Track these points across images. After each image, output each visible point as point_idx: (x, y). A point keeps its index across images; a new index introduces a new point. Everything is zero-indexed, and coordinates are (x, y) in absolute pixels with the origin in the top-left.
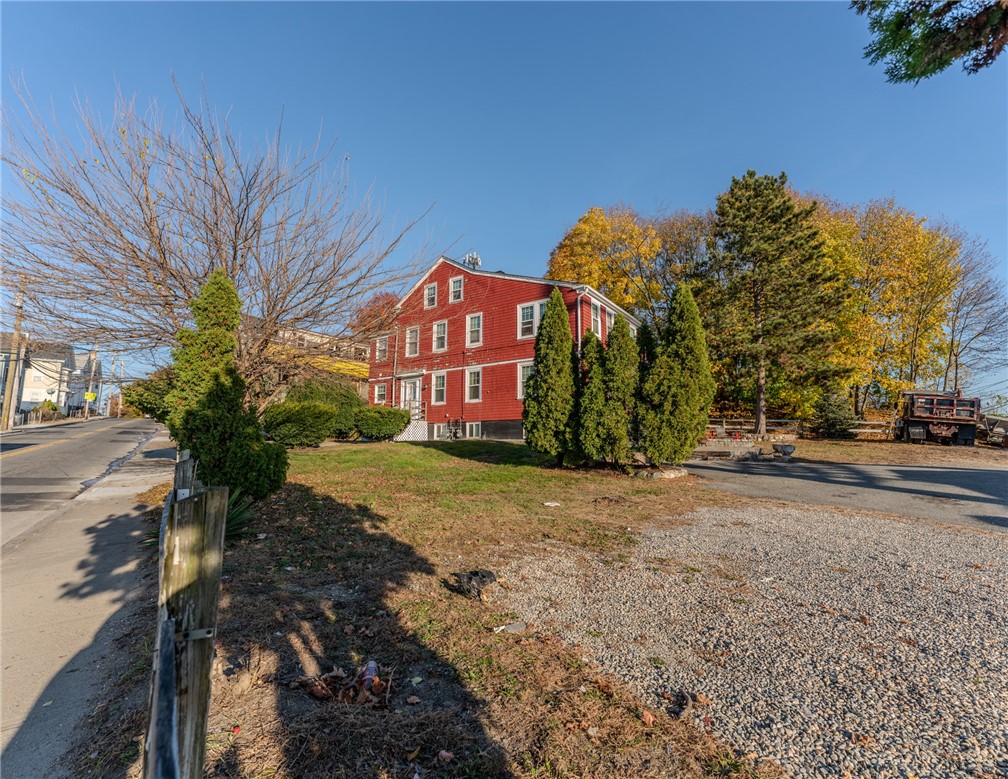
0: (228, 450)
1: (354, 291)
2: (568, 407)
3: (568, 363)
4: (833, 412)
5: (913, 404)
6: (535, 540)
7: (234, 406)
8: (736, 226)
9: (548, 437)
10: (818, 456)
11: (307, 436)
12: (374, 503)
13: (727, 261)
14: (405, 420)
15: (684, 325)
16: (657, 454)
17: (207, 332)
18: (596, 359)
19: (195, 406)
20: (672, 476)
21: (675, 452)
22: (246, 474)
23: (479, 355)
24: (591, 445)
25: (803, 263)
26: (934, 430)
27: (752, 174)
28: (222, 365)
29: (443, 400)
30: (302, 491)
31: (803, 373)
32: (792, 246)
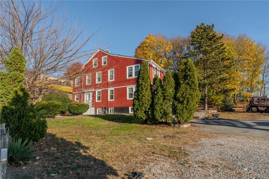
0: (22, 122)
1: (70, 60)
2: (150, 102)
3: (149, 87)
4: (228, 103)
5: (253, 100)
6: (150, 155)
7: (24, 104)
8: (198, 41)
9: (142, 113)
10: (226, 118)
11: (50, 114)
12: (82, 141)
13: (195, 53)
14: (86, 107)
15: (191, 73)
16: (182, 119)
17: (12, 73)
18: (159, 85)
19: (7, 105)
20: (186, 126)
21: (188, 118)
22: (30, 132)
23: (113, 84)
24: (158, 116)
25: (219, 54)
26: (260, 108)
27: (203, 24)
28: (18, 87)
29: (100, 100)
30: (52, 136)
31: (220, 90)
32: (216, 48)
